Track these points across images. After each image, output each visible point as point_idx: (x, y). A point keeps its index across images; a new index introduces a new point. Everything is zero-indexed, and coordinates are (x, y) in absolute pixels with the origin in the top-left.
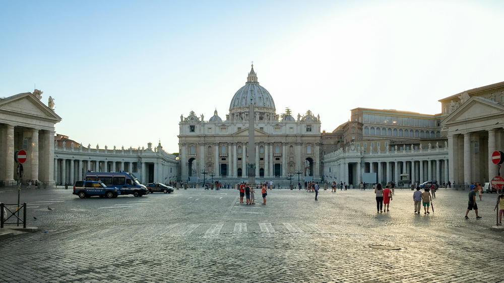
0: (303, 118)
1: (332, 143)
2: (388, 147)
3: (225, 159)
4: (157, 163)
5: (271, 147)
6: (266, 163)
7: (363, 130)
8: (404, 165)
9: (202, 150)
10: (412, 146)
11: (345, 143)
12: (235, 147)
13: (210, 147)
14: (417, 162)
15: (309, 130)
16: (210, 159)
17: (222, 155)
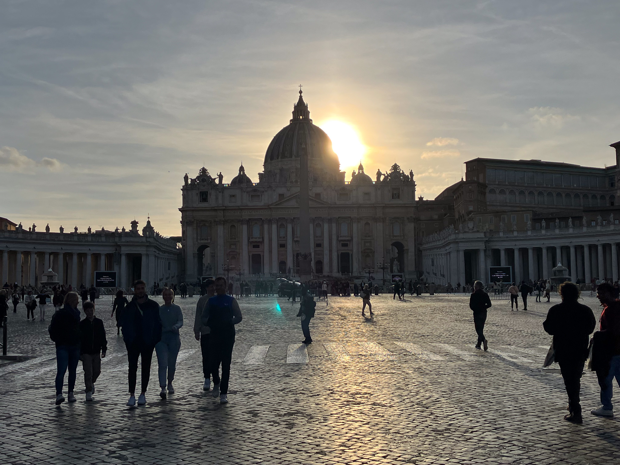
0: (386, 178)
1: (436, 217)
2: (529, 222)
3: (258, 247)
4: (147, 255)
5: (334, 225)
6: (326, 252)
7: (488, 195)
8: (558, 252)
9: (221, 231)
10: (570, 219)
11: (457, 217)
12: (274, 227)
13: (233, 226)
14: (579, 249)
15: (396, 196)
16: (233, 247)
17: (254, 240)
